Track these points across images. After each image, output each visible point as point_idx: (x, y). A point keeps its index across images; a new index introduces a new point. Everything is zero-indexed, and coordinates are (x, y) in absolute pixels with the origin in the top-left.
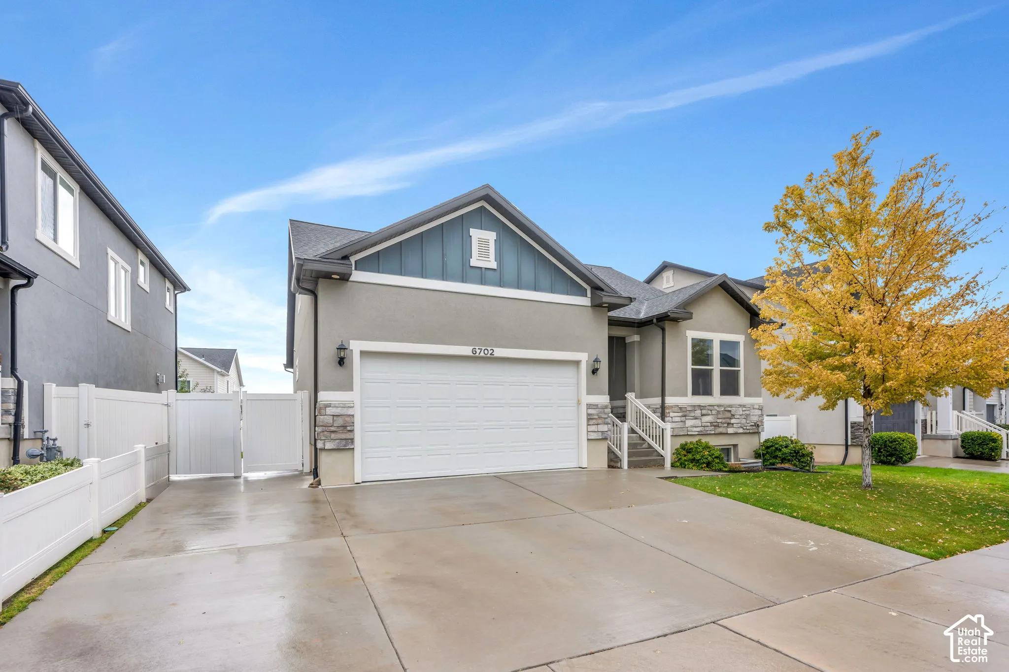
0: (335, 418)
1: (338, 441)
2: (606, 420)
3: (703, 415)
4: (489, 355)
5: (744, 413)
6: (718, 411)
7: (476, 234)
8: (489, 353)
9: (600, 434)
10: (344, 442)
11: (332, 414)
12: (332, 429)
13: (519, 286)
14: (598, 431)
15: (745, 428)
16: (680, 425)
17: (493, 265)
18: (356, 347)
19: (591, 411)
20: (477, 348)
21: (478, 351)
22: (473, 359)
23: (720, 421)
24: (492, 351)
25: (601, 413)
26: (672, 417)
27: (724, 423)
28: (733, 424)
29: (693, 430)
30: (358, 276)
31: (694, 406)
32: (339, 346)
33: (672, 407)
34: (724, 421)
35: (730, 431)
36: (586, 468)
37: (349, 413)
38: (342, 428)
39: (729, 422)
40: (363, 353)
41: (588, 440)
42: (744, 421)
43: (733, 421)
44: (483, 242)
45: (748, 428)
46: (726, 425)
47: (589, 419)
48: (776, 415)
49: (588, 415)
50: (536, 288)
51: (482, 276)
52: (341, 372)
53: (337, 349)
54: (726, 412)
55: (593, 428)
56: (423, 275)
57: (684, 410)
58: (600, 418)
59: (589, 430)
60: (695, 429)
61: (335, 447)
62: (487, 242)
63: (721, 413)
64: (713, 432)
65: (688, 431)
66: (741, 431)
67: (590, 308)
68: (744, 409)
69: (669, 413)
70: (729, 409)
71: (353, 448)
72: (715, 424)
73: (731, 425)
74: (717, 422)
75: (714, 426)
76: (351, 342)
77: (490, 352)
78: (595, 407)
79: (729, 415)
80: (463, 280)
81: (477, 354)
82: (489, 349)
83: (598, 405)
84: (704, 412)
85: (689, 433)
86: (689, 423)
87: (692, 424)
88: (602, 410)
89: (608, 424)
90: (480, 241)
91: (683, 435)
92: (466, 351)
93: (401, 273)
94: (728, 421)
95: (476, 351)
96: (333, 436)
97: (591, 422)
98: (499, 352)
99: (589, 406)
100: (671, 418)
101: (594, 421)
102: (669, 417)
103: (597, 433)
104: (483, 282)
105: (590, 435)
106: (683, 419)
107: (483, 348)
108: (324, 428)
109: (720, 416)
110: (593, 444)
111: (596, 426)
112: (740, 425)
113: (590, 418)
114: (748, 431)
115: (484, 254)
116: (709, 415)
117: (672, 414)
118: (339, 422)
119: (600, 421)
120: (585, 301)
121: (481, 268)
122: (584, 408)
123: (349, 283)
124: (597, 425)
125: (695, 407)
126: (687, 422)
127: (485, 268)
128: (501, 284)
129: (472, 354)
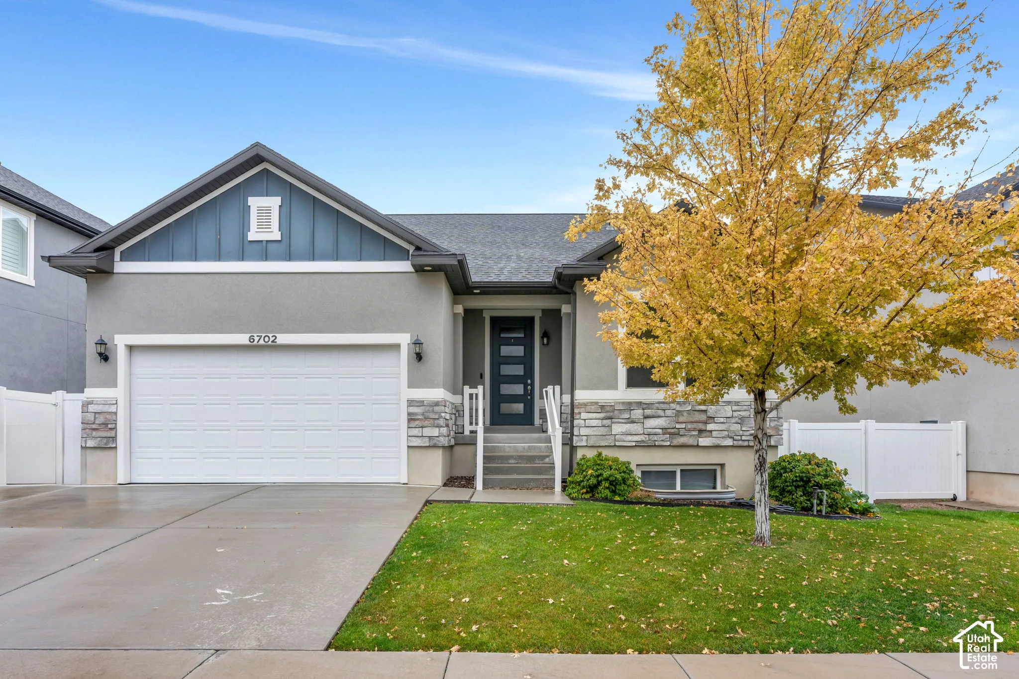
0: (97, 416)
1: (99, 439)
2: (436, 422)
3: (646, 417)
4: (270, 343)
5: (735, 414)
6: (678, 411)
7: (255, 203)
8: (271, 341)
9: (427, 439)
10: (105, 441)
11: (93, 411)
12: (94, 426)
13: (313, 258)
14: (423, 436)
15: (736, 438)
16: (603, 431)
17: (277, 236)
18: (121, 341)
19: (413, 410)
20: (255, 335)
21: (256, 339)
22: (250, 348)
23: (683, 426)
24: (274, 338)
25: (428, 411)
26: (585, 420)
27: (689, 430)
28: (711, 431)
29: (625, 440)
30: (122, 267)
31: (630, 403)
32: (98, 340)
33: (585, 405)
34: (689, 426)
35: (703, 441)
36: (407, 484)
37: (110, 411)
38: (104, 426)
39: (704, 428)
40: (131, 348)
41: (409, 447)
42: (737, 427)
43: (710, 427)
44: (265, 212)
45: (744, 438)
46: (696, 433)
47: (409, 420)
48: (936, 422)
49: (409, 414)
50: (337, 258)
51: (264, 250)
52: (104, 366)
53: (96, 344)
54: (696, 413)
55: (416, 432)
56: (195, 257)
57: (608, 409)
58: (426, 418)
59: (409, 434)
60: (630, 438)
61: (96, 446)
62: (268, 210)
63: (685, 414)
64: (668, 443)
65: (615, 440)
66: (729, 442)
67: (415, 274)
68: (735, 408)
69: (580, 413)
70: (703, 408)
71: (116, 448)
72: (672, 431)
73: (708, 434)
74: (675, 428)
75: (670, 434)
76: (116, 336)
77: (272, 339)
78: (421, 404)
79: (703, 417)
80: (242, 258)
81: (255, 342)
82: (270, 335)
83: (423, 401)
84: (648, 412)
85: (617, 444)
86: (617, 429)
87: (624, 431)
88: (431, 409)
89: (439, 426)
90: (260, 210)
91: (606, 446)
92: (242, 339)
93: (172, 258)
94: (701, 426)
95: (253, 339)
96: (94, 433)
97: (413, 424)
98: (283, 339)
99: (411, 403)
100: (583, 422)
101: (417, 423)
102: (580, 419)
103: (421, 438)
104: (266, 257)
105: (410, 441)
106: (607, 422)
107: (263, 335)
108: (86, 425)
109: (681, 419)
110: (417, 453)
111: (421, 429)
112: (726, 433)
113: (411, 418)
114: (746, 444)
115: (264, 225)
116: (659, 417)
117: (584, 415)
118: (101, 419)
119: (426, 423)
120: (405, 266)
121: (262, 241)
122: (404, 405)
123: (115, 275)
124: (422, 427)
125: (629, 406)
126: (614, 427)
127: (267, 241)
128: (289, 257)
129: (250, 343)
